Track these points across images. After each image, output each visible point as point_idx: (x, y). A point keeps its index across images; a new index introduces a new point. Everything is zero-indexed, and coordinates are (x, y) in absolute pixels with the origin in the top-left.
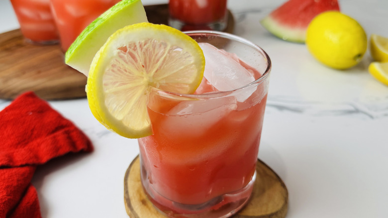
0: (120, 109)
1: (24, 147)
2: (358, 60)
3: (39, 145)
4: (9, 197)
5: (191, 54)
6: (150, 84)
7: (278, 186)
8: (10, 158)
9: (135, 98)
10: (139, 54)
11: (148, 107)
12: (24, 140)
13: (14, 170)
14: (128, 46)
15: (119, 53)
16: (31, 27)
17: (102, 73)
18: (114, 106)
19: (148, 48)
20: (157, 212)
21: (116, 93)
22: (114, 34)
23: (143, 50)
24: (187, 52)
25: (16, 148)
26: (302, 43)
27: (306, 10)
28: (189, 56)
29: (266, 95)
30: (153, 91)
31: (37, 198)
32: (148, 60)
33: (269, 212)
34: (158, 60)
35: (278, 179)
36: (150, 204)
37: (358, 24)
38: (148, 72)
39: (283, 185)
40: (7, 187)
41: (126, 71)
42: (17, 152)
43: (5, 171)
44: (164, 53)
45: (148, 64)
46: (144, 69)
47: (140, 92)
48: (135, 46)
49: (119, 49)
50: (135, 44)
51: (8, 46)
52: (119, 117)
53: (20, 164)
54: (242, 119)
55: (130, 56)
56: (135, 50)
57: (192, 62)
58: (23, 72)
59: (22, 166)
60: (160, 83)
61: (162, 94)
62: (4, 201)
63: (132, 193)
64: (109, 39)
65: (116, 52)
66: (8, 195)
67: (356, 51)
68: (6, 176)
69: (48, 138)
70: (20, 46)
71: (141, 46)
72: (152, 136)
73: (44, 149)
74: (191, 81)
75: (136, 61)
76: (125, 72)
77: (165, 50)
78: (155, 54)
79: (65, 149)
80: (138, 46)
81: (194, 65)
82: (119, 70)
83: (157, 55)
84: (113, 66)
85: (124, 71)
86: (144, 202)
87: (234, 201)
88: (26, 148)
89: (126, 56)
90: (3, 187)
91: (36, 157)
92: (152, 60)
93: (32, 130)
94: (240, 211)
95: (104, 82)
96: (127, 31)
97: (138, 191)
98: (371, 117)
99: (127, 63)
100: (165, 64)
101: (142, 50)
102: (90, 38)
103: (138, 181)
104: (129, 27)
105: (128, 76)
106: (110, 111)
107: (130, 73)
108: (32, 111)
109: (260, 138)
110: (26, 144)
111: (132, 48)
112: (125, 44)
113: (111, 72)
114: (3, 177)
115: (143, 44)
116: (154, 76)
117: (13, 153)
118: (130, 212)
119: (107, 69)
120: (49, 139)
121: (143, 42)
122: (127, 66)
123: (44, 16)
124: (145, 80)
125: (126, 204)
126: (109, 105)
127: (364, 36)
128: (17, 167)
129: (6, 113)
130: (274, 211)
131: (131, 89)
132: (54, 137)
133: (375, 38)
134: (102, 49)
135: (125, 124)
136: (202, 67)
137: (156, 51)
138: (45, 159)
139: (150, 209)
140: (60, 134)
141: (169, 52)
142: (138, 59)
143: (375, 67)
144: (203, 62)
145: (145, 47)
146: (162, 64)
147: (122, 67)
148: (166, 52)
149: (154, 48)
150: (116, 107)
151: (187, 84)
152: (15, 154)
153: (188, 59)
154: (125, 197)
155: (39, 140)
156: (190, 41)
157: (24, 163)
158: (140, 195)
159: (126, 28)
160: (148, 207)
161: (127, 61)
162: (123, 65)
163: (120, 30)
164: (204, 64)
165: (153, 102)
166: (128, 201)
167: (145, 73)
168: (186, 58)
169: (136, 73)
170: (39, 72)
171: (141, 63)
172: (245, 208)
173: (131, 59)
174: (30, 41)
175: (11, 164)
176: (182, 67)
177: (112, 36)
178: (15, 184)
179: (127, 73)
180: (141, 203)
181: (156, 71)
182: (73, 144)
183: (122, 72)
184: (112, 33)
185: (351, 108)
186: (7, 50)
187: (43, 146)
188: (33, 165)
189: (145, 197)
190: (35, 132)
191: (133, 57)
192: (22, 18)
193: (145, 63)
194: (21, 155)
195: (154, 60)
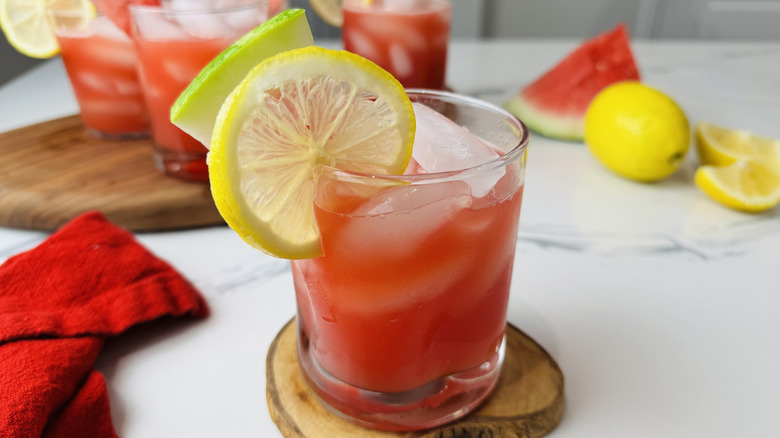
0: (267, 203)
1: (83, 305)
2: (677, 165)
3: (110, 302)
4: (54, 385)
5: (392, 109)
6: (320, 161)
7: (545, 367)
8: (58, 322)
9: (293, 186)
10: (301, 104)
11: (315, 206)
12: (83, 293)
13: (64, 343)
14: (282, 89)
15: (266, 99)
16: (99, 107)
17: (236, 133)
18: (257, 194)
19: (317, 92)
20: (329, 413)
21: (260, 171)
22: (259, 65)
23: (309, 96)
24: (385, 104)
25: (68, 307)
26: (578, 141)
27: (582, 84)
28: (389, 112)
29: (521, 188)
30: (325, 172)
31: (105, 391)
32: (316, 115)
33: (531, 410)
34: (334, 118)
35: (544, 355)
36: (315, 399)
37: (674, 103)
38: (316, 138)
39: (554, 365)
40: (52, 368)
41: (278, 132)
42: (71, 313)
43: (47, 342)
44: (345, 104)
45: (316, 123)
46: (309, 132)
47: (302, 173)
48: (296, 89)
49: (267, 92)
50: (294, 84)
51: (55, 142)
52: (265, 216)
53: (74, 332)
54: (480, 226)
55: (285, 107)
56: (294, 96)
57: (393, 123)
58: (83, 182)
59: (79, 336)
60: (336, 159)
61: (342, 176)
62: (45, 390)
63: (280, 381)
64: (250, 74)
65: (261, 97)
66: (52, 382)
67: (672, 148)
68: (50, 351)
69: (127, 289)
70: (77, 141)
71: (304, 89)
72: (321, 259)
73: (120, 309)
74: (391, 160)
75: (296, 117)
76: (276, 135)
77: (347, 98)
78: (330, 105)
79: (158, 309)
80: (300, 89)
81: (396, 131)
82: (266, 131)
83: (332, 106)
84: (257, 121)
85: (273, 133)
86: (303, 397)
87: (467, 391)
88: (87, 306)
89: (278, 106)
90: (44, 368)
91: (105, 321)
92: (324, 116)
93: (99, 276)
94: (479, 408)
95: (240, 149)
96: (282, 60)
97: (293, 379)
98: (704, 257)
99: (279, 118)
100: (345, 124)
101: (306, 96)
102: (215, 78)
103: (292, 361)
104: (286, 54)
105: (282, 142)
106: (250, 203)
107: (285, 137)
108: (100, 244)
109: (512, 269)
110: (87, 300)
111: (290, 92)
112: (278, 84)
113: (252, 131)
114: (43, 353)
115: (309, 86)
116: (327, 146)
117: (62, 314)
118: (277, 413)
119: (245, 126)
120: (129, 291)
121: (308, 81)
122: (279, 125)
123: (123, 88)
124: (311, 152)
125: (271, 401)
126: (247, 192)
127: (685, 123)
128: (69, 337)
129: (52, 246)
130: (540, 407)
131: (286, 167)
132: (139, 288)
133: (704, 130)
134: (237, 90)
135: (275, 230)
136: (410, 134)
137: (331, 101)
138: (121, 325)
139: (314, 408)
140: (150, 284)
141: (353, 103)
142: (299, 112)
143: (706, 174)
144: (412, 125)
145: (313, 90)
146: (342, 125)
147: (271, 125)
148: (349, 102)
149: (328, 95)
150: (258, 199)
151: (383, 166)
152: (65, 316)
153: (386, 118)
154: (268, 389)
155: (110, 294)
156: (391, 81)
157: (82, 331)
158: (297, 385)
159: (281, 55)
160: (310, 404)
161: (281, 115)
162: (273, 122)
163: (271, 59)
164: (413, 129)
165: (324, 197)
166: (273, 395)
167: (311, 140)
168: (382, 115)
169: (296, 138)
170: (112, 183)
171: (305, 122)
172: (486, 403)
173: (287, 111)
174: (96, 134)
175: (59, 331)
176: (376, 133)
177: (255, 68)
178: (66, 364)
179: (281, 138)
180: (298, 398)
181: (331, 137)
182: (173, 301)
183: (271, 135)
184: (256, 65)
185: (668, 244)
186: (54, 147)
187: (117, 303)
188: (99, 335)
189: (304, 387)
190: (104, 280)
191: (292, 109)
192: (83, 92)
193: (312, 120)
194: (77, 318)
195: (327, 116)
